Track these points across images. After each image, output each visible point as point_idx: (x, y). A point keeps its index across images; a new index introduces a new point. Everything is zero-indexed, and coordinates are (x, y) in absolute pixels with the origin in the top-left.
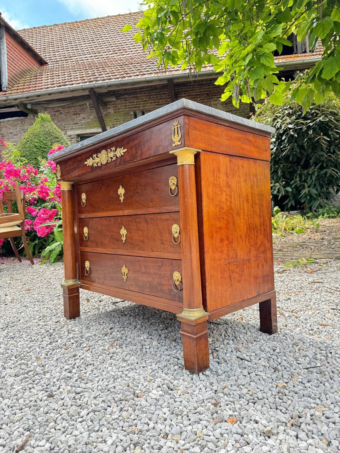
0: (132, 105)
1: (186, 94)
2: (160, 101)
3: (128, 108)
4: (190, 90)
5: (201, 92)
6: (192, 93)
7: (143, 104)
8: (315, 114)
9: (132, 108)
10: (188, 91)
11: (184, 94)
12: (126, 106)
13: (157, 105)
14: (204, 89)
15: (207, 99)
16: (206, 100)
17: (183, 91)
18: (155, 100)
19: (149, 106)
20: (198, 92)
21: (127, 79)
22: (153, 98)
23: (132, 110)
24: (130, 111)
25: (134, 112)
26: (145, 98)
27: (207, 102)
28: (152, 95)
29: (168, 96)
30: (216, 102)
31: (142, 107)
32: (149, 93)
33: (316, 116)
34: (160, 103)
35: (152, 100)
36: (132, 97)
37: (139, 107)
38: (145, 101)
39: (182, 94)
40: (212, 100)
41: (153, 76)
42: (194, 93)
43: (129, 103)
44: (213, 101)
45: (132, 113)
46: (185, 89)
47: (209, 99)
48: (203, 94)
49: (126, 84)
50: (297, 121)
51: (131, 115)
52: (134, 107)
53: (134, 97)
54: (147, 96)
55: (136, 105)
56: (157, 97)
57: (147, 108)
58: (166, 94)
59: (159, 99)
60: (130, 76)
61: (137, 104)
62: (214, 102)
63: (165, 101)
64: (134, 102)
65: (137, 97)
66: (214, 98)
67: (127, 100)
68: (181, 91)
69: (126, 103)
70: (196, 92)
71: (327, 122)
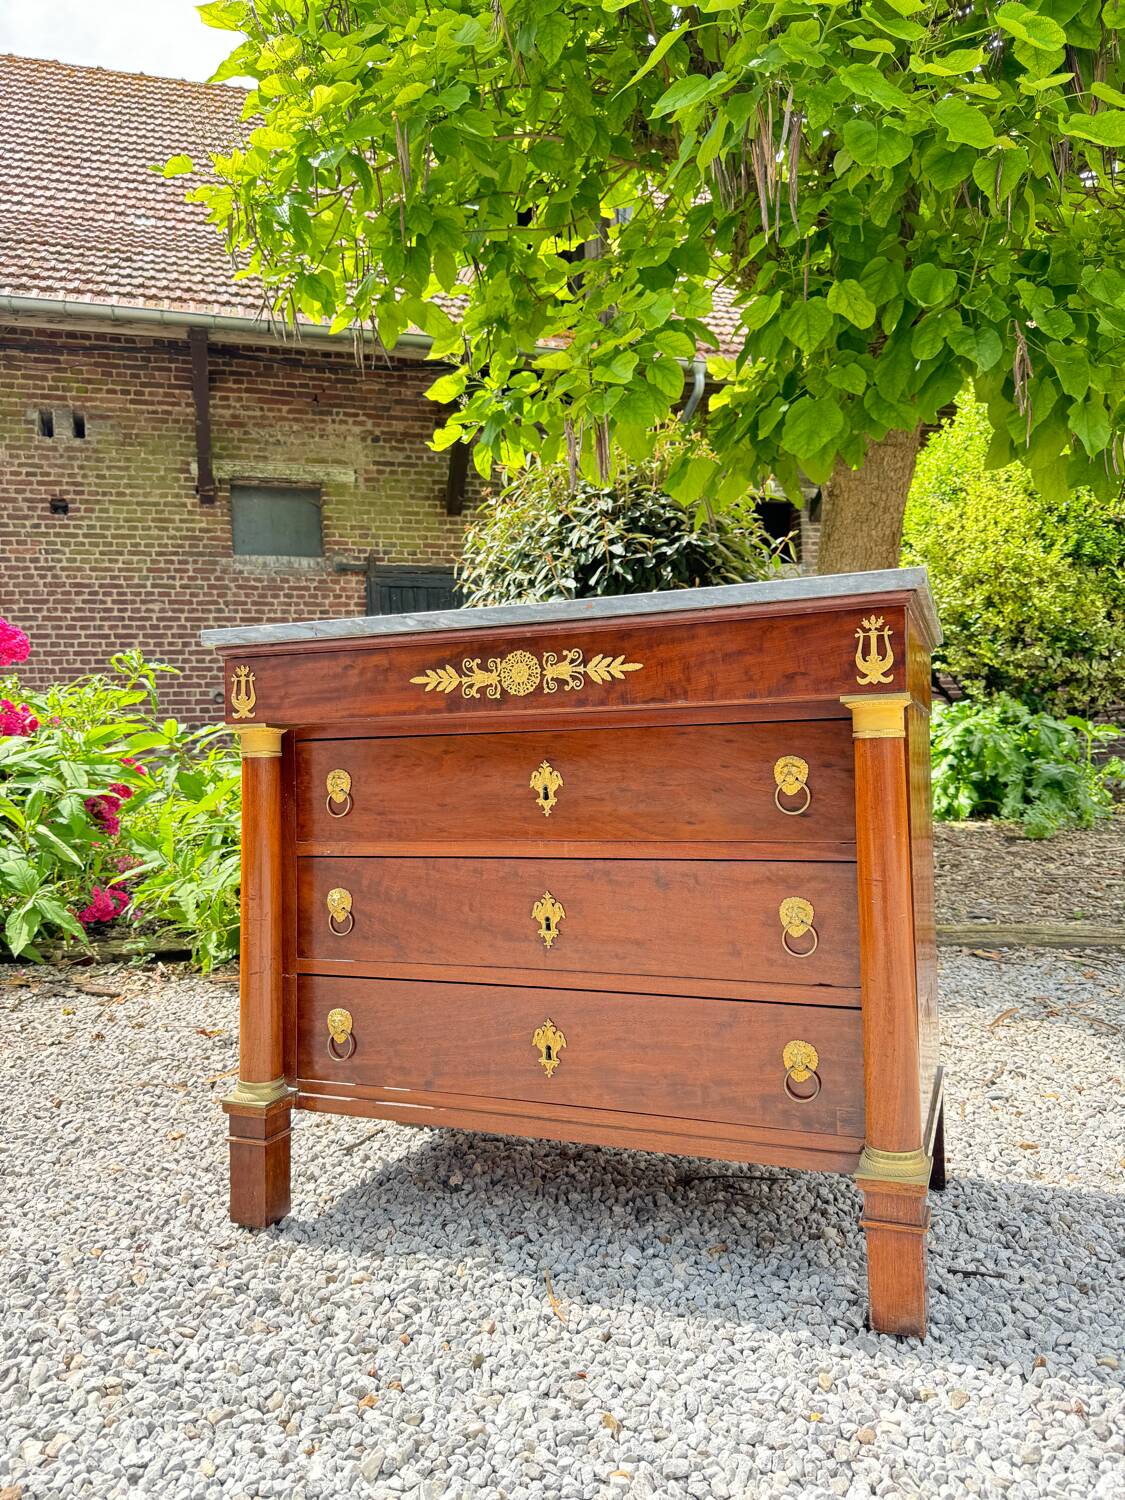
0: (36, 387)
1: (242, 382)
2: (147, 390)
3: (21, 396)
4: (258, 375)
5: (293, 386)
6: (262, 383)
7: (78, 390)
8: (673, 523)
9: (34, 396)
10: (249, 374)
11: (235, 382)
12: (11, 386)
13: (132, 402)
14: (305, 378)
15: (314, 413)
16: (310, 416)
17: (232, 373)
18: (126, 383)
19: (102, 400)
20: (282, 385)
21: (33, 298)
22: (118, 375)
23: (35, 405)
24: (25, 405)
25: (41, 413)
26: (88, 372)
27: (313, 421)
28: (117, 366)
29: (176, 378)
30: (344, 427)
31: (74, 399)
32: (107, 357)
33: (677, 528)
34: (146, 397)
35: (113, 383)
36: (36, 360)
37: (63, 398)
38: (89, 381)
39: (226, 381)
40: (329, 418)
41: (139, 306)
42: (269, 384)
43: (24, 377)
44: (334, 421)
45: (35, 416)
46: (238, 365)
47: (322, 413)
48: (300, 395)
49: (30, 313)
50: (631, 536)
51: (32, 422)
52: (44, 397)
53: (47, 361)
54: (97, 364)
55: (51, 388)
56: (133, 376)
57: (95, 407)
58: (169, 369)
59: (143, 385)
60: (49, 289)
61: (57, 388)
62: (336, 426)
63: (166, 395)
64: (44, 379)
65: (58, 361)
66: (338, 414)
67: (18, 368)
68: (223, 372)
69: (14, 377)
70: (275, 384)
71: (707, 549)
